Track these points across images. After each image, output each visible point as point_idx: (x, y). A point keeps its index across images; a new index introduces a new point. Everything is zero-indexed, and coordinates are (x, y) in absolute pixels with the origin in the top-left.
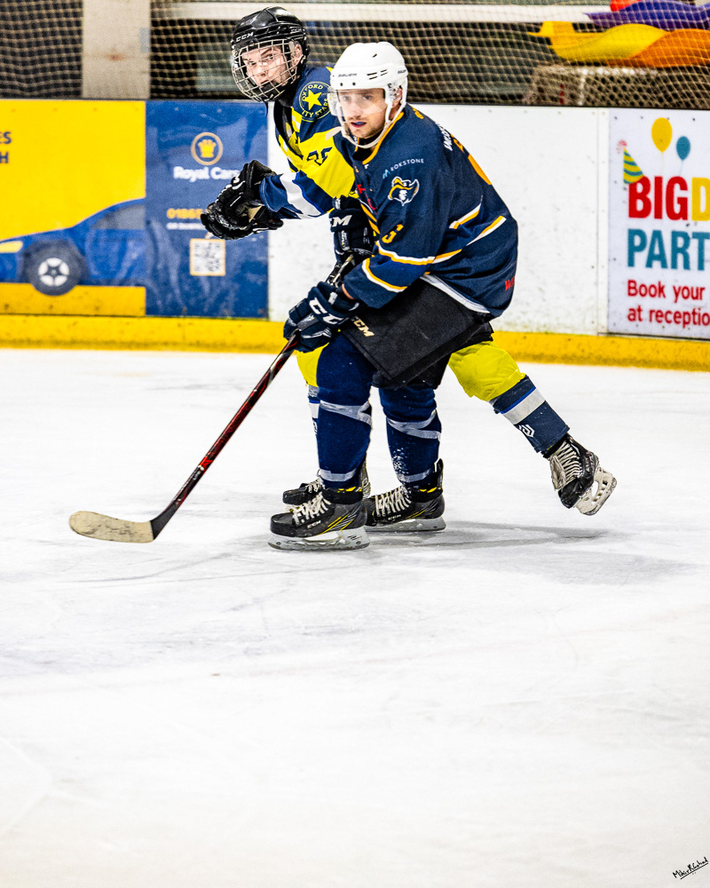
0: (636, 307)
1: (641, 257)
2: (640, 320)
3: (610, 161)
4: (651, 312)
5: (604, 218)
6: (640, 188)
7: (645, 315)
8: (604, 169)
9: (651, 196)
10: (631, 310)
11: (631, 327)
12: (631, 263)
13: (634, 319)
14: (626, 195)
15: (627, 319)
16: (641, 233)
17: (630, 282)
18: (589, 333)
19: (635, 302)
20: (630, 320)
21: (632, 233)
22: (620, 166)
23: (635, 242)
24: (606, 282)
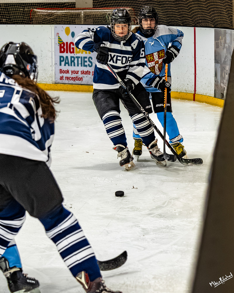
0: (62, 76)
1: (63, 63)
2: (63, 79)
3: (55, 38)
4: (66, 77)
5: (53, 53)
6: (62, 45)
7: (64, 78)
8: (53, 41)
9: (65, 47)
10: (61, 77)
11: (61, 81)
12: (60, 65)
13: (61, 79)
14: (59, 47)
15: (59, 79)
16: (63, 57)
17: (60, 70)
18: (50, 83)
19: (62, 75)
20: (61, 80)
21: (61, 57)
22: (57, 40)
23: (62, 59)
24: (54, 70)
